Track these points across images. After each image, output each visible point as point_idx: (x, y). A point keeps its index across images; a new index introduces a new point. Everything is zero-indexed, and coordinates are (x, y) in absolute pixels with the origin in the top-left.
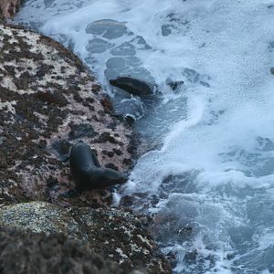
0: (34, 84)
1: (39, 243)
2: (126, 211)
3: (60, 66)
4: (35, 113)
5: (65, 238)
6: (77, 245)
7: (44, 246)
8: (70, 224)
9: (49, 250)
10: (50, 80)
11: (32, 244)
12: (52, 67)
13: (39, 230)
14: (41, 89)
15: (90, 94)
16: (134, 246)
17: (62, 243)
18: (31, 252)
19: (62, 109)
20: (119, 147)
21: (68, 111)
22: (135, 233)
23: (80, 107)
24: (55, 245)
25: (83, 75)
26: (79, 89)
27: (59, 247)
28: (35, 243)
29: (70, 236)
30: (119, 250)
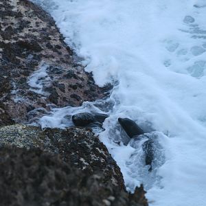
0: (16, 36)
1: (22, 156)
2: (87, 130)
3: (35, 21)
4: (17, 57)
5: (41, 151)
6: (50, 156)
7: (25, 158)
8: (45, 141)
9: (29, 160)
10: (27, 32)
11: (16, 156)
12: (29, 22)
13: (22, 146)
14: (21, 39)
15: (58, 43)
16: (93, 156)
17: (39, 155)
18: (16, 162)
19: (37, 54)
20: (80, 82)
21: (41, 56)
22: (94, 146)
23: (50, 52)
24: (33, 157)
25: (53, 28)
26: (50, 39)
27: (37, 158)
28: (18, 155)
29: (45, 150)
30: (82, 159)
